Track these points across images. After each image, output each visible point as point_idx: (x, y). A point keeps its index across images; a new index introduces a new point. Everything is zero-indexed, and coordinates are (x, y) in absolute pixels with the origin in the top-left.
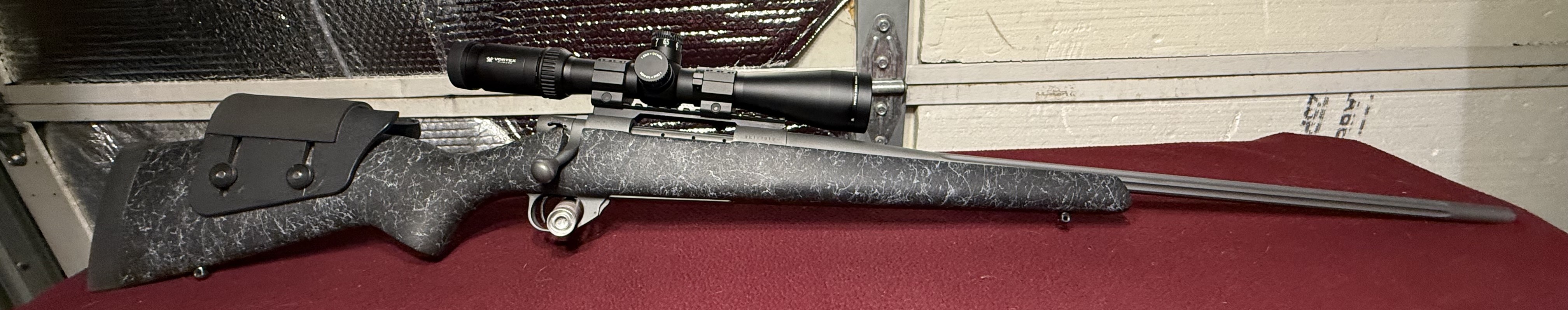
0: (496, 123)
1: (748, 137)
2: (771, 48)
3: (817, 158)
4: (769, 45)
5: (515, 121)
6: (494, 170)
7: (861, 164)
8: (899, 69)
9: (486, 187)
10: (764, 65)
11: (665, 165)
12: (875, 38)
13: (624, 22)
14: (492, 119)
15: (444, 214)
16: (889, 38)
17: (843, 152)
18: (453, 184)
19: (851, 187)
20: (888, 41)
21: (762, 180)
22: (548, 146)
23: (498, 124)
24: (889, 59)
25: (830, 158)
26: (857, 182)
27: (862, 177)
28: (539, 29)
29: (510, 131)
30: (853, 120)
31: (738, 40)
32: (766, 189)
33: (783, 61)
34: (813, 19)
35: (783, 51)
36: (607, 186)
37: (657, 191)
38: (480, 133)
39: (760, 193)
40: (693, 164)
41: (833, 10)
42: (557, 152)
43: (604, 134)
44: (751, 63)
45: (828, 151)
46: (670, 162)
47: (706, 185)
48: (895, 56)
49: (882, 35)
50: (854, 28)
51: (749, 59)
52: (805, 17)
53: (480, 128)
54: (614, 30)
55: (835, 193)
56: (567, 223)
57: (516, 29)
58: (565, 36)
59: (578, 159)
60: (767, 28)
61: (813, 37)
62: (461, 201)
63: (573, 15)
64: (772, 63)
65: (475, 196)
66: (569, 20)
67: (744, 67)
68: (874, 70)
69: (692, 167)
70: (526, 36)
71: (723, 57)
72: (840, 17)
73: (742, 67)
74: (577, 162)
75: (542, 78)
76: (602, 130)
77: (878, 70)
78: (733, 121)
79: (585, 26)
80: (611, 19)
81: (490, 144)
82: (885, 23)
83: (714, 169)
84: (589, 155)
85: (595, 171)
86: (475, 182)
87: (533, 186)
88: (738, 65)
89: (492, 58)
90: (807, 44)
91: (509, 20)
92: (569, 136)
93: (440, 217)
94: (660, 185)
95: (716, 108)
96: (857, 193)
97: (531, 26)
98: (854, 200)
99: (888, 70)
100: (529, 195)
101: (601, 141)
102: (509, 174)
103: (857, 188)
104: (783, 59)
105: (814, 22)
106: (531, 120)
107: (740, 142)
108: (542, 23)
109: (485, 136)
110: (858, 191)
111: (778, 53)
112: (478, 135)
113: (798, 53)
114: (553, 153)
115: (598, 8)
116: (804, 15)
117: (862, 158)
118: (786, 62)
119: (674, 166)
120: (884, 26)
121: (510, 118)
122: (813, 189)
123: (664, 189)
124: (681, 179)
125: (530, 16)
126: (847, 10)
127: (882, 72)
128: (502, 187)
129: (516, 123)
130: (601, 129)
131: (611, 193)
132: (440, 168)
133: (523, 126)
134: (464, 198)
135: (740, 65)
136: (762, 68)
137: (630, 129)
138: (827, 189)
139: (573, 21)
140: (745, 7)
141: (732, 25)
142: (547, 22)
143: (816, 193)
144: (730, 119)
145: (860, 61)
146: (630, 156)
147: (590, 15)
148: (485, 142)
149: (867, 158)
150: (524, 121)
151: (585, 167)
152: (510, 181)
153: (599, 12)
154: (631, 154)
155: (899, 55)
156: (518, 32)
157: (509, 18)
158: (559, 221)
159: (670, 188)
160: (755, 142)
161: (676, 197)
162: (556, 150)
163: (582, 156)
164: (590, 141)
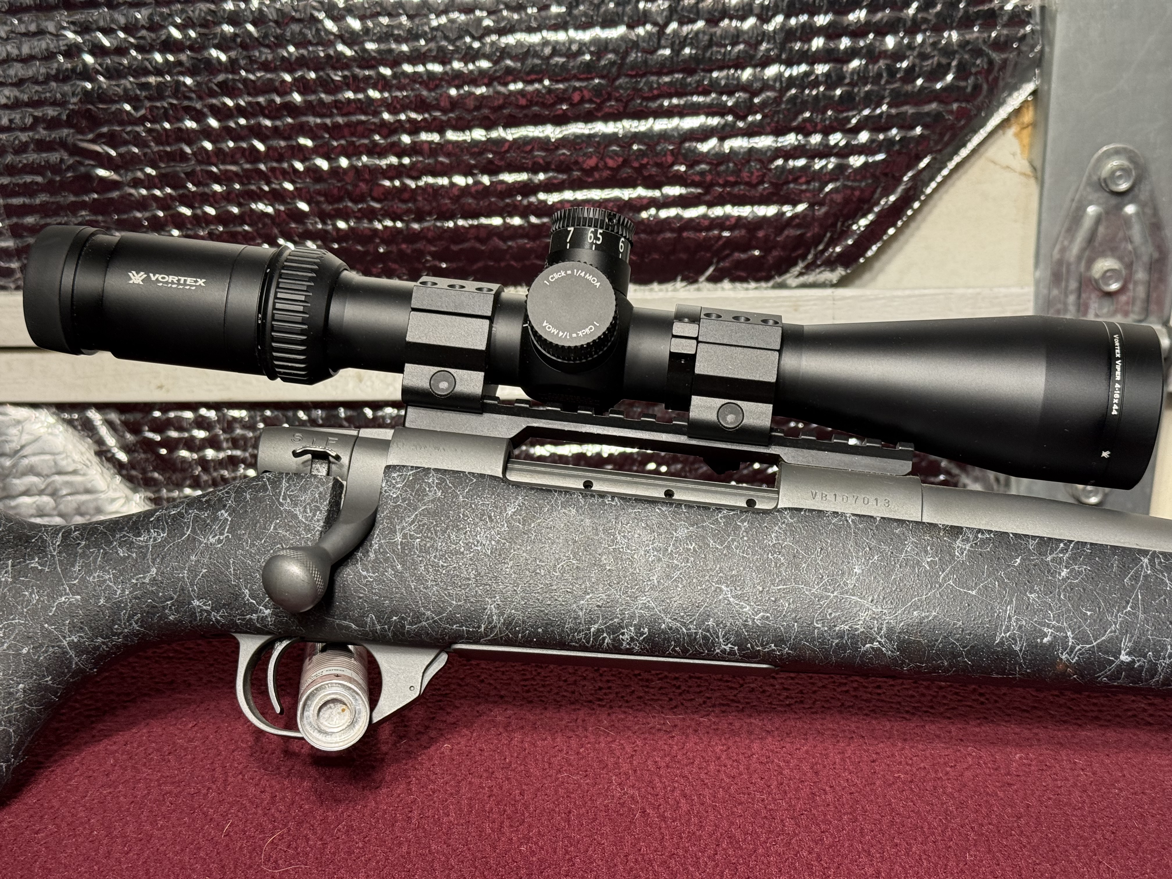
0: (64, 420)
1: (819, 496)
2: (802, 235)
3: (1012, 558)
4: (798, 226)
5: (114, 416)
6: (154, 571)
7: (1136, 578)
8: (1154, 295)
9: (131, 617)
10: (778, 280)
11: (603, 567)
12: (1092, 210)
13: (417, 162)
14: (54, 410)
15: (21, 686)
16: (1130, 209)
17: (1084, 544)
18: (46, 608)
19: (1110, 640)
20: (1127, 220)
21: (863, 616)
22: (298, 511)
23: (70, 423)
24: (1129, 266)
25: (1049, 559)
26: (1127, 628)
27: (1141, 616)
28: (191, 176)
29: (100, 442)
30: (1105, 454)
31: (718, 212)
32: (872, 640)
33: (832, 270)
34: (920, 159)
35: (833, 242)
36: (451, 619)
37: (582, 635)
38: (22, 447)
39: (856, 649)
40: (676, 568)
41: (975, 131)
42: (319, 526)
43: (442, 480)
44: (743, 274)
45: (1042, 538)
46: (616, 559)
47: (711, 622)
48: (1145, 259)
49: (1114, 201)
50: (1032, 181)
51: (739, 265)
52: (899, 153)
53: (21, 432)
54: (387, 183)
55: (1064, 657)
56: (347, 717)
57: (130, 176)
58: (259, 196)
59: (376, 546)
60: (795, 180)
61: (916, 205)
62: (65, 653)
63: (283, 143)
64: (801, 274)
65: (100, 640)
66: (273, 155)
67: (726, 284)
68: (1084, 296)
69: (675, 576)
70: (155, 197)
71: (672, 258)
72: (992, 151)
73: (719, 285)
74: (372, 555)
75: (273, 329)
76: (437, 470)
77: (1094, 296)
78: (774, 450)
79: (314, 172)
80: (382, 153)
81: (48, 476)
82: (1122, 169)
83: (733, 581)
84: (405, 536)
85: (420, 579)
86: (102, 601)
87: (254, 616)
88: (710, 279)
89: (143, 275)
90: (900, 223)
91: (113, 153)
92: (344, 483)
93: (11, 694)
94: (592, 621)
95: (730, 418)
96: (1124, 657)
97: (169, 170)
98: (1115, 675)
99: (1123, 298)
100: (238, 636)
101: (433, 501)
102: (192, 585)
103: (1126, 644)
104: (831, 264)
105: (923, 164)
106: (157, 414)
107: (799, 510)
108: (199, 162)
109: (34, 454)
110: (1129, 654)
111: (821, 247)
112: (16, 452)
113: (874, 248)
114: (308, 529)
115: (348, 125)
116: (897, 147)
117: (1136, 561)
118: (840, 271)
119: (625, 570)
120: (1120, 177)
121: (101, 407)
122: (1002, 643)
123: (599, 631)
124: (645, 607)
125: (169, 144)
126: (1011, 131)
127: (1106, 302)
128: (171, 618)
129: (118, 422)
130: (433, 467)
131: (458, 637)
132: (10, 562)
133: (135, 429)
134: (71, 644)
135: (714, 279)
136: (774, 287)
137: (505, 469)
138: (1043, 645)
139: (280, 159)
140: (741, 124)
141: (702, 173)
142: (214, 159)
143: (1012, 653)
144: (767, 445)
145: (1045, 273)
146: (512, 541)
147: (327, 144)
148: (31, 471)
149: (1152, 561)
150: (138, 416)
151: (393, 567)
152: (196, 603)
153: (353, 134)
154: (513, 536)
155: (1156, 255)
156: (136, 183)
157: (114, 148)
158: (326, 713)
159: (614, 630)
160: (839, 511)
161: (629, 652)
162: (318, 521)
163: (385, 538)
164: (404, 500)
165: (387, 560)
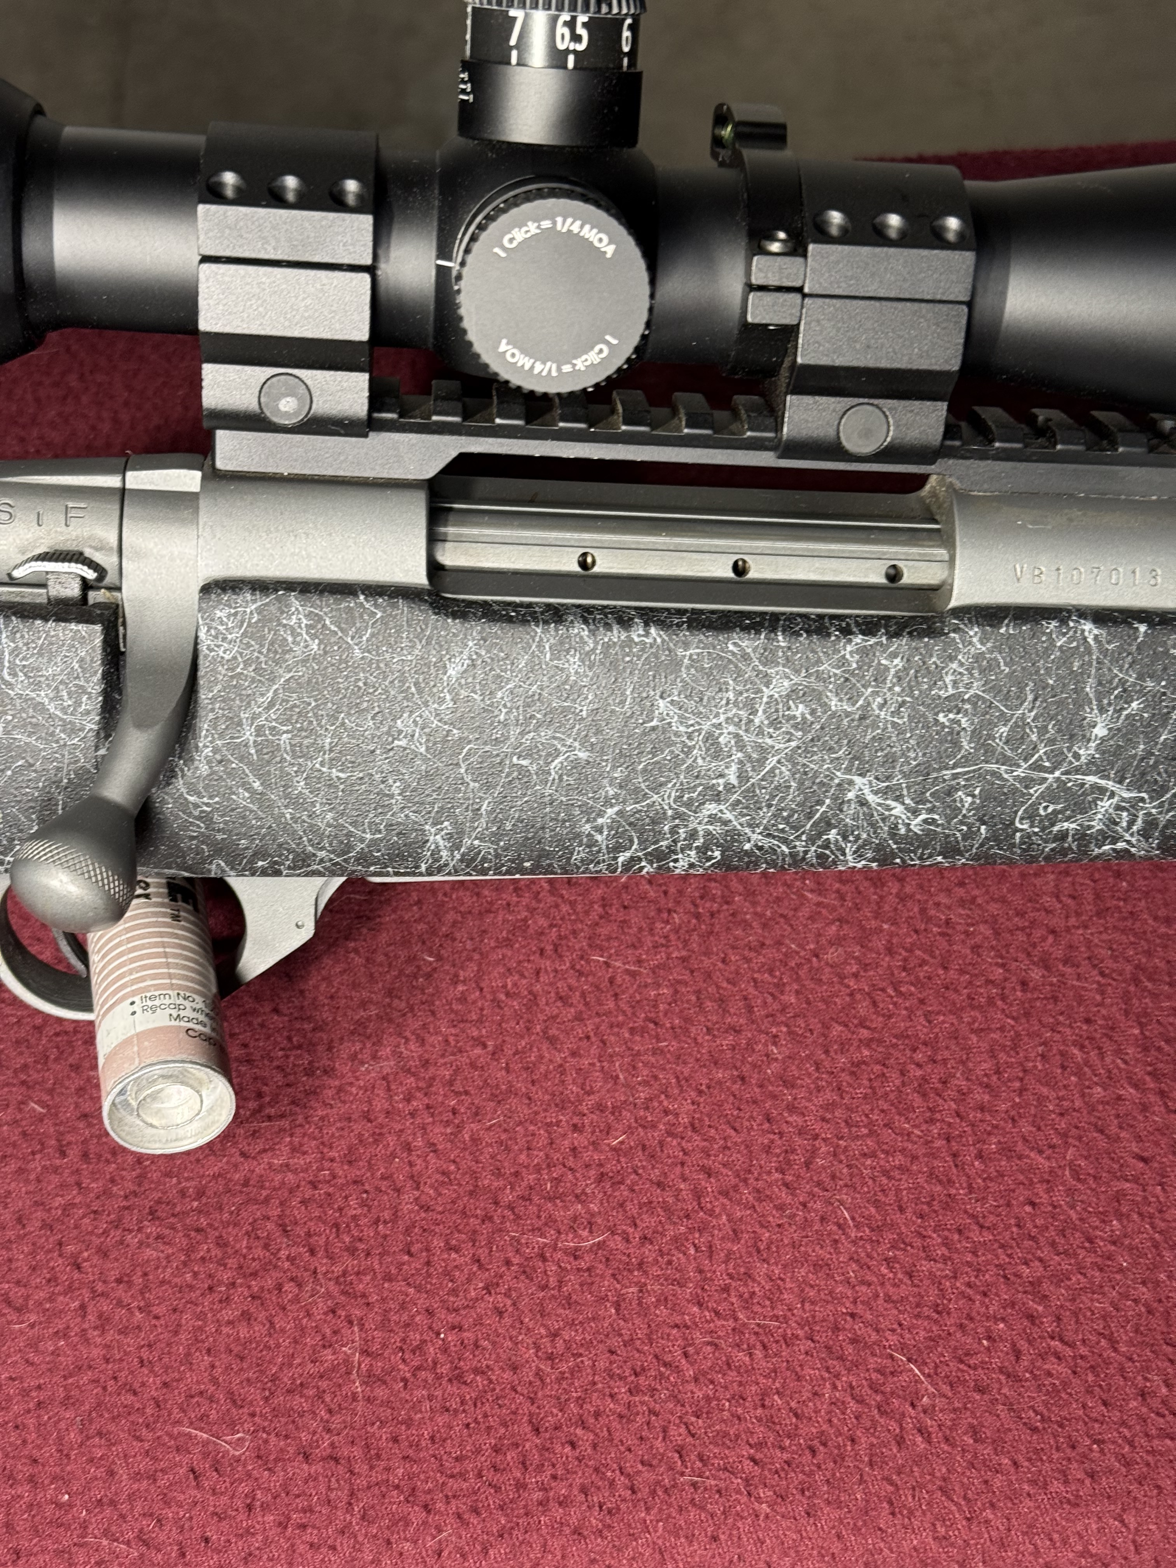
21: (1104, 806)
36: (364, 860)
37: (602, 867)
39: (1085, 853)
43: (315, 620)
59: (207, 751)
74: (202, 766)
85: (299, 803)
101: (303, 662)
159: (660, 857)
162: (88, 712)
163: (221, 736)
164: (247, 663)
165: (231, 774)
